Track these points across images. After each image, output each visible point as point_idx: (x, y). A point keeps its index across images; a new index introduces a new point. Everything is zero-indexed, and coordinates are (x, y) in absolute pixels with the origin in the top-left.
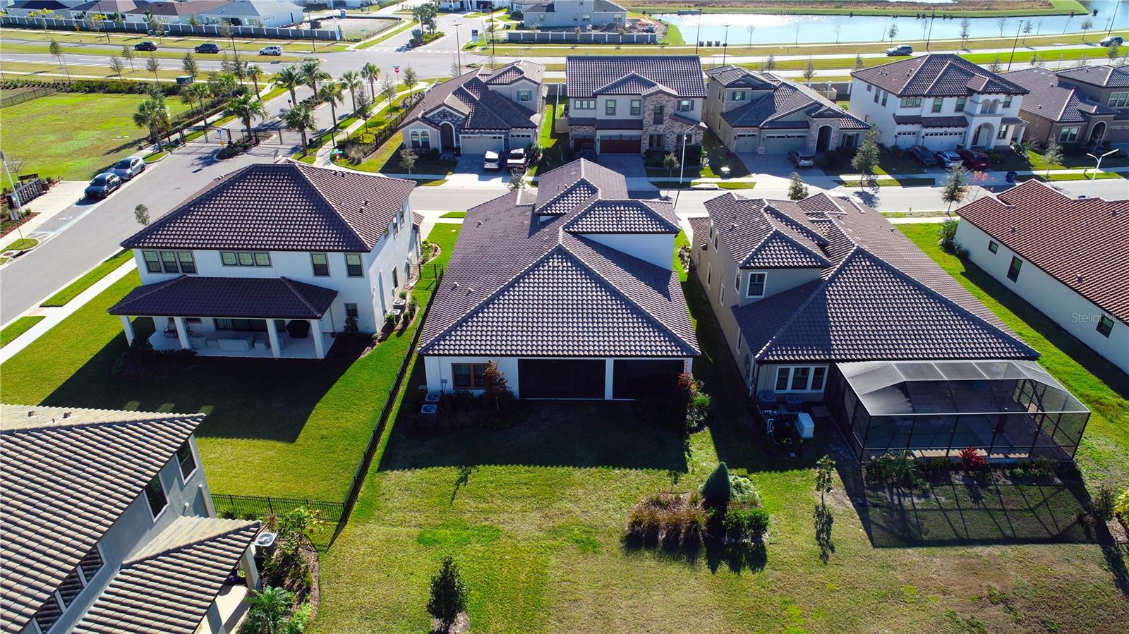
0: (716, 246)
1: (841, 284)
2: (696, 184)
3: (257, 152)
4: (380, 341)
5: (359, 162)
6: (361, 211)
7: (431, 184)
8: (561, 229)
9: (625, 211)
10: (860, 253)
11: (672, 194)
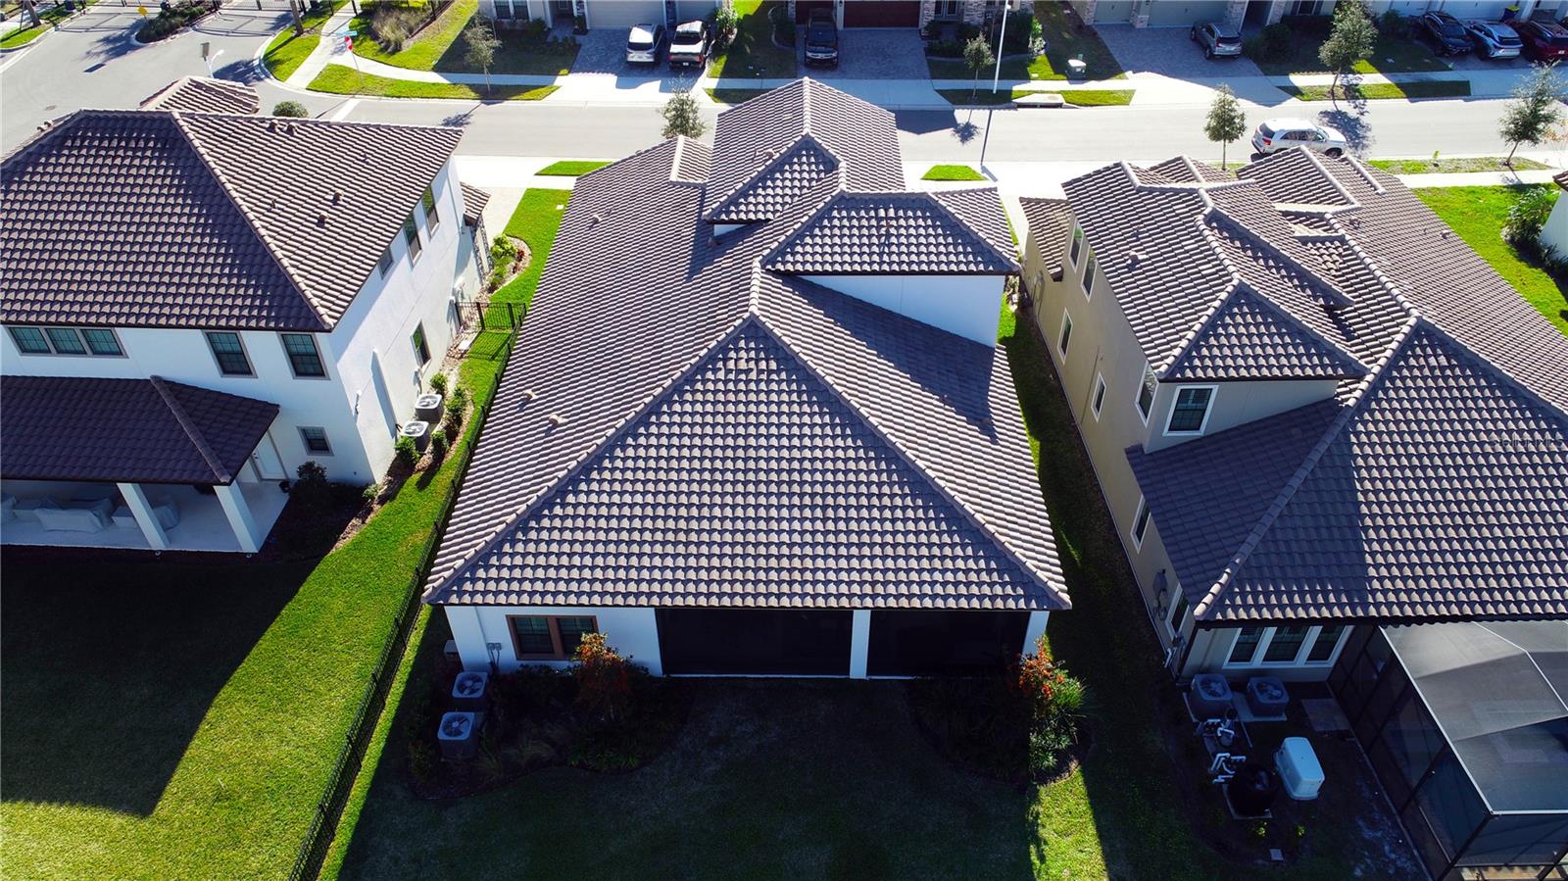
0: (1087, 284)
1: (1383, 414)
2: (1023, 94)
3: (215, 26)
4: (383, 500)
5: (398, 48)
6: (321, 221)
7: (527, 95)
8: (756, 263)
9: (897, 218)
10: (1424, 333)
11: (975, 116)
